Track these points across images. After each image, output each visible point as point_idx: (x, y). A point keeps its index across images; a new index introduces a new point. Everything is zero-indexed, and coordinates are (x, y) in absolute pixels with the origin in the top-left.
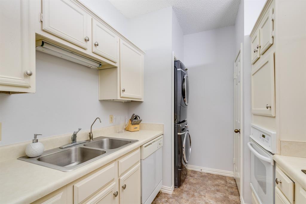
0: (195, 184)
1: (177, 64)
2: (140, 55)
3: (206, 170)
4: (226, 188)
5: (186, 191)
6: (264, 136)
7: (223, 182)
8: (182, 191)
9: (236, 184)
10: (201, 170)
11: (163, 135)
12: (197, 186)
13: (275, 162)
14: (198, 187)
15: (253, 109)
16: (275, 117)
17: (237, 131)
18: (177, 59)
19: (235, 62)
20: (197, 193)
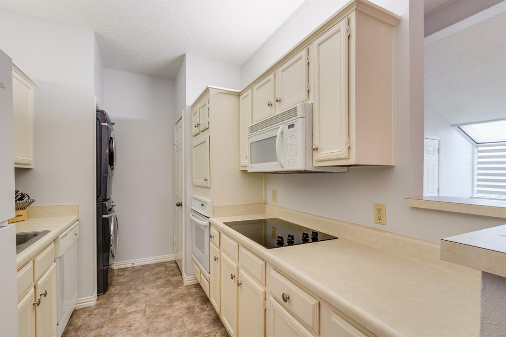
0: (127, 282)
1: (101, 116)
2: (30, 88)
3: (139, 262)
4: (167, 272)
5: (116, 294)
6: (202, 205)
7: (162, 269)
8: (111, 296)
9: (178, 266)
10: (133, 264)
11: (78, 220)
12: (131, 283)
13: (210, 223)
14: (133, 284)
15: (194, 180)
16: (210, 188)
17: (179, 205)
18: (101, 109)
19: (176, 125)
20: (132, 291)
